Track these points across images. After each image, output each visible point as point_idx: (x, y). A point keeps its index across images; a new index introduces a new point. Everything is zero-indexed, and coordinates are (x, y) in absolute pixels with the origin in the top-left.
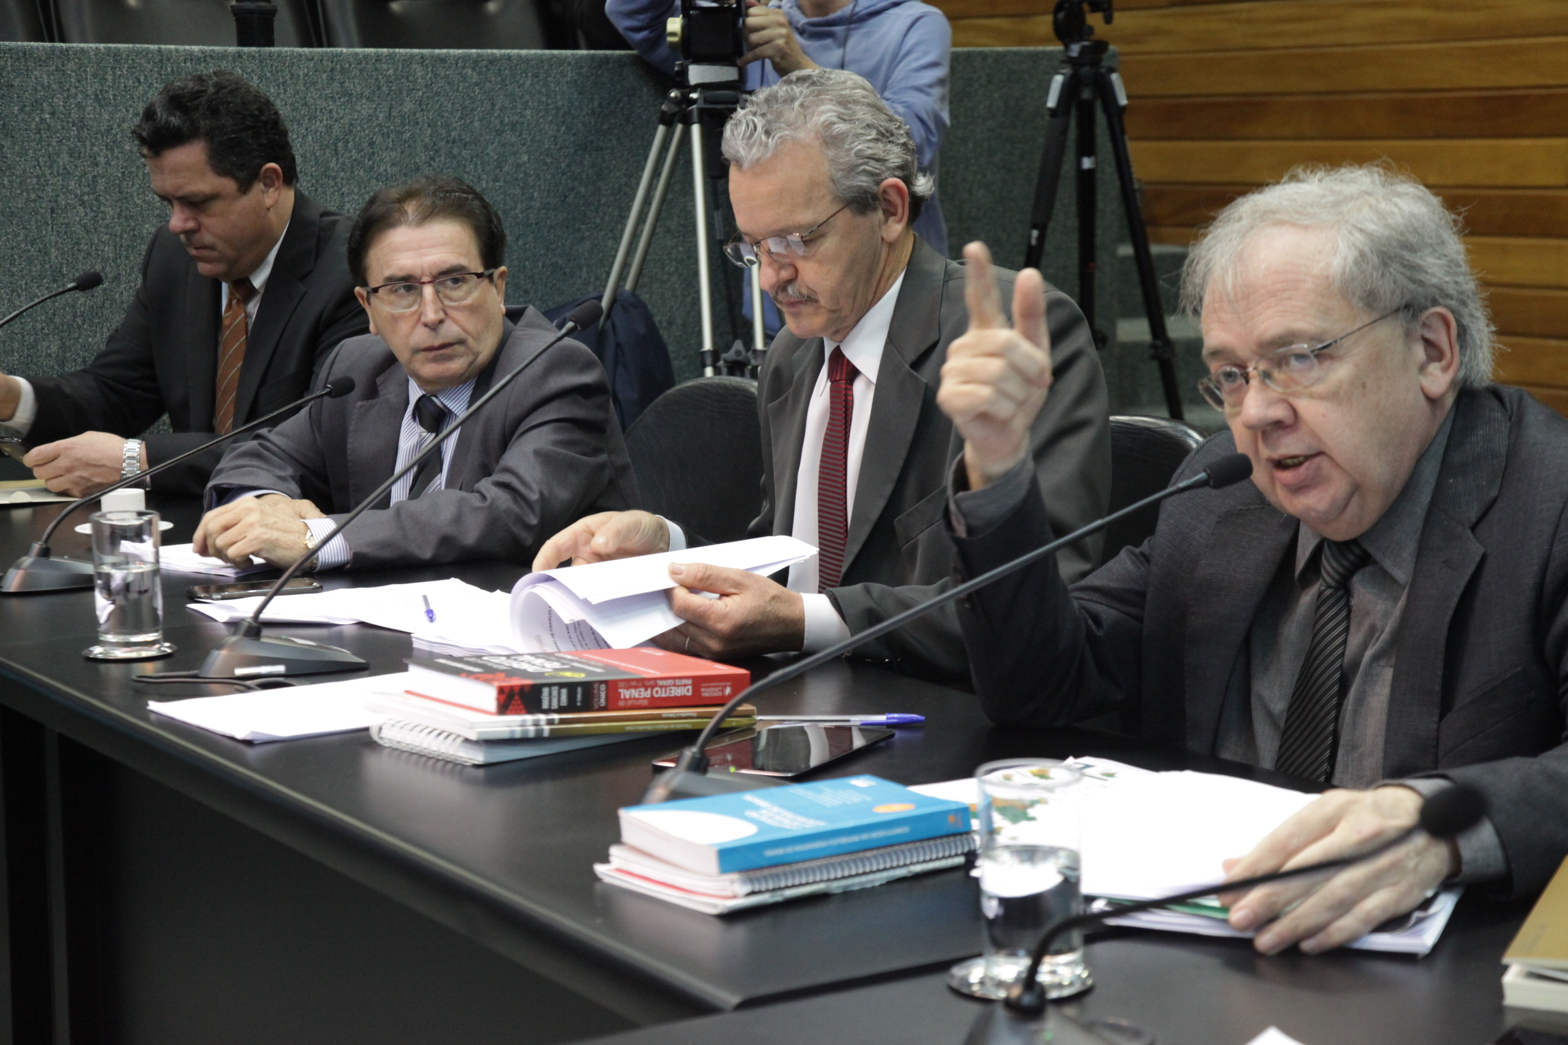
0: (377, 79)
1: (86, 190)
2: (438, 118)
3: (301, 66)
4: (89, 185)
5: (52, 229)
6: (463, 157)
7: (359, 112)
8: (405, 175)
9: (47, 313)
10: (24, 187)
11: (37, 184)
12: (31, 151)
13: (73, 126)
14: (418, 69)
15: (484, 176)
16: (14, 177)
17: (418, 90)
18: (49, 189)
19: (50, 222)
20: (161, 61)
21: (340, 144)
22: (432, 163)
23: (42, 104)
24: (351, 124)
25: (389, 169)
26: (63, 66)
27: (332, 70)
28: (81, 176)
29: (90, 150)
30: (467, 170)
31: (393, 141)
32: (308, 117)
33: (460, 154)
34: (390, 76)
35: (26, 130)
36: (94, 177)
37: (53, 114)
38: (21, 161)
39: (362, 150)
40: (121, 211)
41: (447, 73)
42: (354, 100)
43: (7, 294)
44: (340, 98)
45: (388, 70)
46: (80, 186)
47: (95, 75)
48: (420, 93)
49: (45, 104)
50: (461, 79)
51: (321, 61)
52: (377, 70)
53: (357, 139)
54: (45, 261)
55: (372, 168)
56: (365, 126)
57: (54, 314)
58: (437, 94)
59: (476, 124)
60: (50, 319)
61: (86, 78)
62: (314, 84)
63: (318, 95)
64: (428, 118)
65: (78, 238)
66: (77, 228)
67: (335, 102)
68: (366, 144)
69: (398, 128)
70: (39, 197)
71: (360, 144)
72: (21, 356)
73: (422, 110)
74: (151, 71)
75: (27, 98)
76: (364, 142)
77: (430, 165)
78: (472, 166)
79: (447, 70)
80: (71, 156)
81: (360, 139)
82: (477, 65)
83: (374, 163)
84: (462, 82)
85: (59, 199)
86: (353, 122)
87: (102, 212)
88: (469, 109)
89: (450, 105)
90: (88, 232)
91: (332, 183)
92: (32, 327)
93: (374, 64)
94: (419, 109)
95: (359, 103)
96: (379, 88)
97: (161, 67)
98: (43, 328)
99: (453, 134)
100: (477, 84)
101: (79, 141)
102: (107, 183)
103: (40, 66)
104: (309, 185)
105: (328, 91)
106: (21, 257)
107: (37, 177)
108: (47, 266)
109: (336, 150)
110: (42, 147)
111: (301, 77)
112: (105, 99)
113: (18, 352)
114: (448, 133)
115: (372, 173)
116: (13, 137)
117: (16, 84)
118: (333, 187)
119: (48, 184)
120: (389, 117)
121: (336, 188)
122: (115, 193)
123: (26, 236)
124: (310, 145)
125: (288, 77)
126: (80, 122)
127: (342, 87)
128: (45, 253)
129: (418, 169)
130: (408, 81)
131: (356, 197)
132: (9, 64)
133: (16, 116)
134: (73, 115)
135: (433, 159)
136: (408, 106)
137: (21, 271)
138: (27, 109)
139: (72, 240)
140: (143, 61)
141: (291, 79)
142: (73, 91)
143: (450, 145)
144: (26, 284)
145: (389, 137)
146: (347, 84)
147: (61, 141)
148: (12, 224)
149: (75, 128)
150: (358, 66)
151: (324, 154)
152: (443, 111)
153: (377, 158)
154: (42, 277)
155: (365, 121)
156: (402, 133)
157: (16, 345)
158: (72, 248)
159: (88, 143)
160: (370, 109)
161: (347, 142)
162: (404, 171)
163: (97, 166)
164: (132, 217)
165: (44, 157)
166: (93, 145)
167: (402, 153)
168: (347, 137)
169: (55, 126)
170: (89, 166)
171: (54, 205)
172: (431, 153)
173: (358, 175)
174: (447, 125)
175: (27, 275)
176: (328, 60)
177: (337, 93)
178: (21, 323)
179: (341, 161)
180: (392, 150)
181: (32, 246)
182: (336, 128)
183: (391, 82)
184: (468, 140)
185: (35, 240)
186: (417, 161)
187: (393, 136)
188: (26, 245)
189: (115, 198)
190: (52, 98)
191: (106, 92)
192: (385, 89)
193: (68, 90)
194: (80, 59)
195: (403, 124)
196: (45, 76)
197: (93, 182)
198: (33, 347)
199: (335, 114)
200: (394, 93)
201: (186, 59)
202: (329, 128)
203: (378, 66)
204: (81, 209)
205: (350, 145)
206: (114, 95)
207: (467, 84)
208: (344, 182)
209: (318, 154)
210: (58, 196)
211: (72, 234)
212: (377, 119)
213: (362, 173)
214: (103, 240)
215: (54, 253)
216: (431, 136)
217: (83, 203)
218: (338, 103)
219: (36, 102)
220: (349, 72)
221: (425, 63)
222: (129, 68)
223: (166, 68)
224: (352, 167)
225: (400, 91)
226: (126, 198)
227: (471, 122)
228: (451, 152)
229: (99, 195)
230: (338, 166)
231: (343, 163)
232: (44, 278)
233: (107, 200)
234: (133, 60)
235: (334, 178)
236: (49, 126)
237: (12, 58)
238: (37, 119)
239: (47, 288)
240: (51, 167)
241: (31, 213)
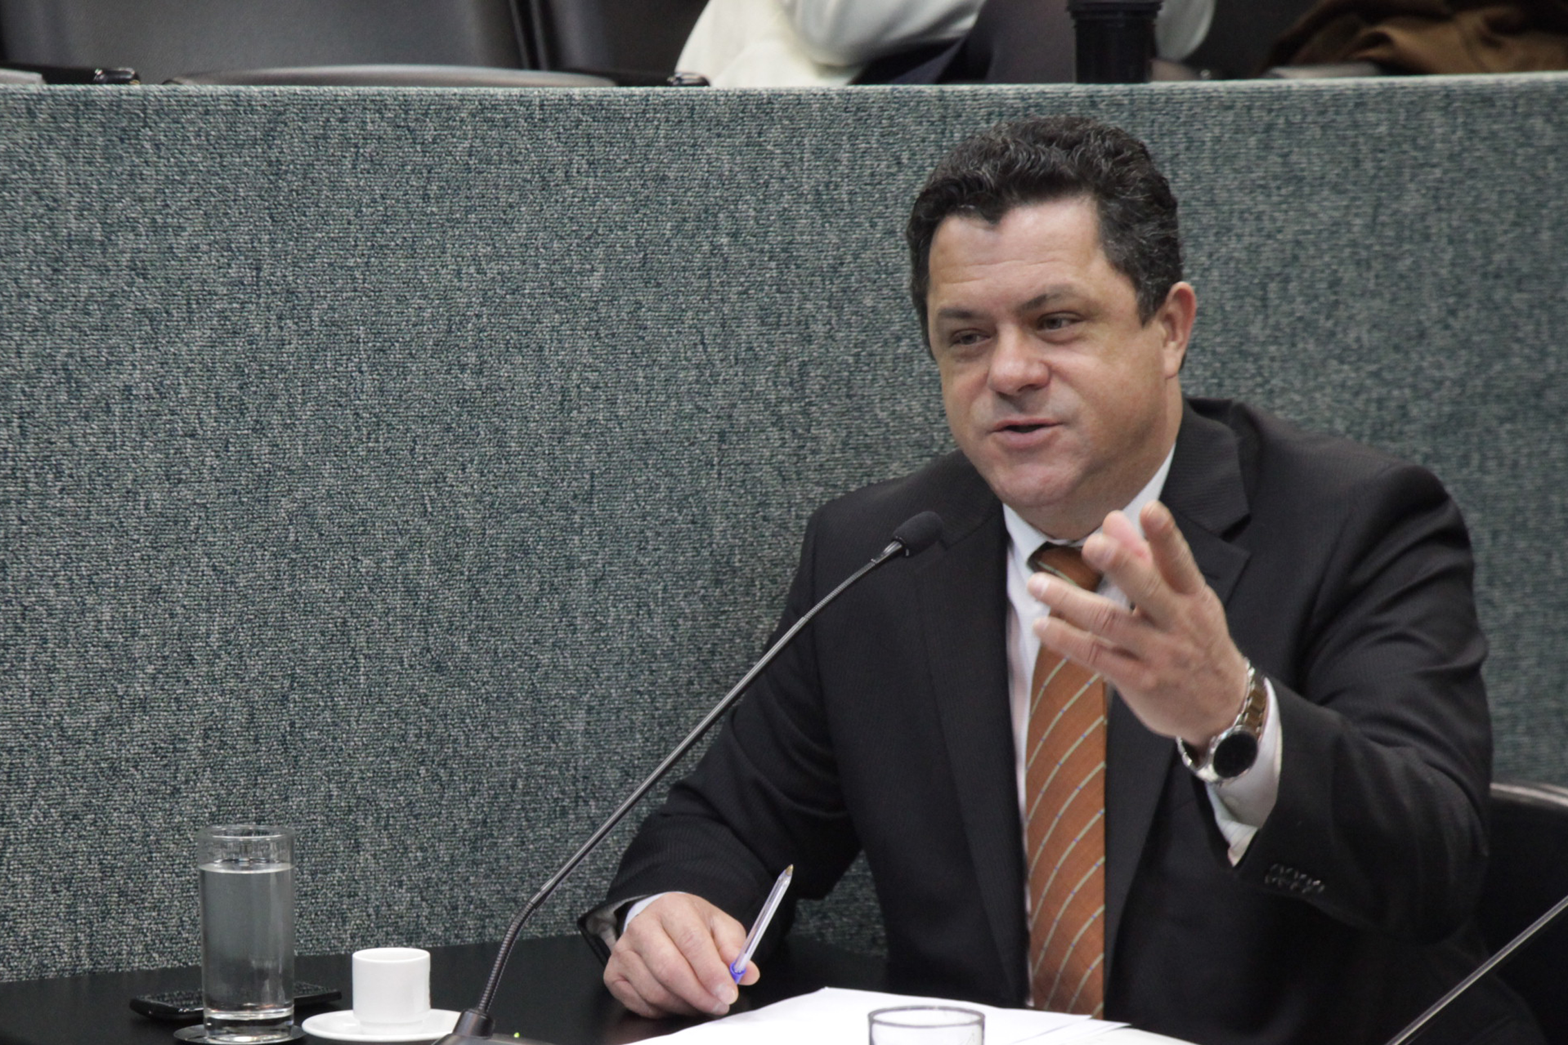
0: (1354, 145)
1: (786, 392)
2: (1471, 225)
3: (1210, 122)
4: (791, 384)
5: (720, 474)
6: (1513, 308)
7: (1314, 215)
8: (1397, 348)
9: (700, 649)
10: (673, 389)
11: (697, 382)
12: (690, 314)
13: (771, 259)
14: (1436, 123)
15: (1553, 348)
16: (656, 369)
17: (1434, 166)
18: (718, 392)
19: (716, 460)
20: (943, 118)
21: (1273, 286)
22: (1451, 321)
23: (715, 216)
24: (1298, 243)
25: (1365, 337)
26: (760, 134)
27: (1269, 128)
28: (779, 365)
29: (799, 309)
30: (1520, 335)
31: (1377, 277)
32: (1215, 231)
33: (1507, 301)
34: (1380, 139)
35: (685, 269)
36: (804, 364)
37: (734, 235)
38: (670, 334)
39: (1316, 297)
40: (849, 435)
41: (1495, 127)
42: (1307, 190)
43: (630, 612)
44: (1279, 188)
45: (1378, 125)
46: (775, 383)
47: (818, 152)
48: (1438, 173)
49: (721, 215)
50: (1522, 140)
51: (1249, 108)
52: (1355, 125)
53: (1306, 275)
54: (701, 540)
55: (1332, 334)
56: (1325, 246)
57: (712, 653)
58: (1472, 173)
59: (1546, 236)
60: (704, 662)
61: (801, 159)
62: (1230, 159)
63: (1236, 183)
64: (1450, 226)
65: (766, 494)
66: (766, 474)
67: (1269, 196)
68: (1324, 285)
69: (1389, 249)
70: (698, 408)
71: (1311, 287)
72: (647, 740)
73: (1439, 209)
74: (923, 141)
75: (689, 204)
76: (1321, 280)
77: (1447, 327)
78: (1530, 328)
79: (1495, 122)
80: (763, 323)
81: (1313, 274)
82: (1555, 109)
83: (1336, 324)
84: (1521, 145)
85: (736, 413)
86: (1301, 238)
87: (815, 439)
88: (1533, 203)
89: (1494, 197)
90: (784, 480)
91: (1251, 367)
92: (672, 679)
93: (1351, 113)
94: (1433, 207)
95: (1316, 198)
96: (1357, 163)
97: (943, 133)
98: (691, 683)
99: (1498, 257)
100: (1552, 150)
101: (779, 291)
102: (825, 377)
103: (719, 135)
104: (1208, 374)
105: (1258, 173)
106: (658, 534)
107: (697, 366)
108: (706, 553)
109: (1264, 299)
110: (711, 304)
111: (1209, 144)
112: (833, 200)
113: (641, 732)
114: (1488, 257)
115: (1331, 346)
116: (659, 285)
117: (671, 175)
118: (1253, 376)
119: (716, 382)
120: (1373, 226)
121: (1259, 379)
122: (839, 398)
123: (671, 490)
124: (1214, 290)
125: (1182, 146)
126: (784, 250)
127: (1284, 164)
128: (703, 526)
129: (1422, 335)
130: (1416, 147)
131: (1297, 398)
132: (662, 133)
133: (668, 241)
134: (770, 238)
135: (1453, 312)
136: (1412, 201)
137: (656, 564)
138: (689, 226)
139: (754, 498)
140: (909, 120)
141: (1188, 149)
142: (775, 185)
143: (1490, 282)
144: (665, 590)
145: (1369, 268)
146: (1294, 158)
147: (745, 292)
148: (646, 464)
149: (773, 264)
150: (1320, 119)
151: (1241, 307)
152: (1480, 210)
153: (1342, 313)
154: (693, 574)
155: (1325, 234)
156: (1395, 259)
157: (639, 717)
158: (753, 515)
159: (796, 295)
160: (1336, 209)
161: (1287, 280)
162: (1396, 340)
163: (810, 342)
164: (868, 446)
165: (713, 325)
166: (806, 298)
167: (1393, 301)
168: (1287, 270)
169: (737, 261)
170: (795, 342)
171: (724, 424)
172: (1451, 300)
173: (1305, 350)
174: (1486, 241)
175: (668, 571)
176: (1262, 107)
177: (1275, 178)
178: (652, 672)
179: (1272, 321)
180: (1374, 295)
181: (680, 512)
182: (1267, 252)
183: (1382, 151)
184: (1525, 269)
185: (686, 498)
186: (1422, 317)
187: (1377, 265)
188: (670, 509)
189: (837, 409)
190: (736, 203)
191: (837, 186)
192: (1368, 165)
193: (766, 184)
194: (791, 119)
195: (1399, 239)
196: (726, 158)
197: (801, 375)
198: (670, 723)
199: (1267, 224)
200: (1387, 175)
201: (990, 114)
202: (1254, 250)
203: (1359, 116)
204: (774, 433)
205: (1293, 287)
206: (851, 193)
207: (1531, 151)
208: (1276, 365)
209: (1228, 308)
210: (734, 406)
211: (754, 486)
212: (1349, 231)
213: (1311, 346)
214: (811, 496)
215: (719, 524)
216: (1453, 265)
217: (778, 421)
218: (1275, 199)
219: (706, 211)
220: (1301, 133)
221: (1450, 109)
222: (882, 135)
223: (952, 132)
224: (1294, 335)
225: (1399, 168)
226: (859, 409)
227: (1536, 232)
228: (1489, 299)
229: (810, 404)
230: (1268, 332)
231: (1277, 327)
232: (698, 578)
233: (823, 414)
234: (891, 118)
235: (1257, 358)
236: (726, 261)
237: (667, 121)
238: (706, 247)
239: (703, 598)
240: (725, 347)
241: (682, 442)
